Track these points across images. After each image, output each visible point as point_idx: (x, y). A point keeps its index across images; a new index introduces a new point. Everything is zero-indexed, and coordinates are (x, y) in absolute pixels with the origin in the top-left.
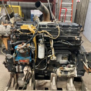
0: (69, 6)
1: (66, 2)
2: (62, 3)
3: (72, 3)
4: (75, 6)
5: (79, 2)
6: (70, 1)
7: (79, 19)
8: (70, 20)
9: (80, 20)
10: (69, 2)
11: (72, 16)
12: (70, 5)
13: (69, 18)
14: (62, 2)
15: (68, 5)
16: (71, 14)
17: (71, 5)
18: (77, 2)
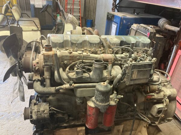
7: (89, 11)
8: (78, 12)
9: (90, 13)
11: (81, 8)
13: (77, 10)
16: (80, 5)
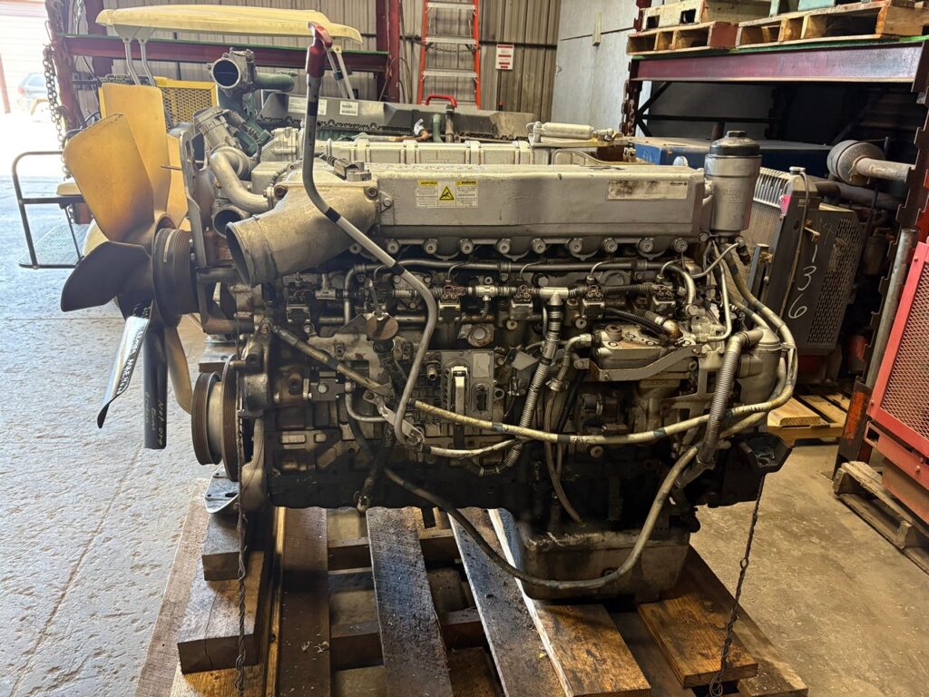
0: (463, 91)
1: (442, 68)
2: (426, 73)
3: (474, 75)
4: (492, 87)
5: (510, 67)
6: (462, 65)
10: (458, 68)
12: (465, 81)
14: (423, 67)
15: (457, 80)
17: (468, 86)
18: (498, 67)
